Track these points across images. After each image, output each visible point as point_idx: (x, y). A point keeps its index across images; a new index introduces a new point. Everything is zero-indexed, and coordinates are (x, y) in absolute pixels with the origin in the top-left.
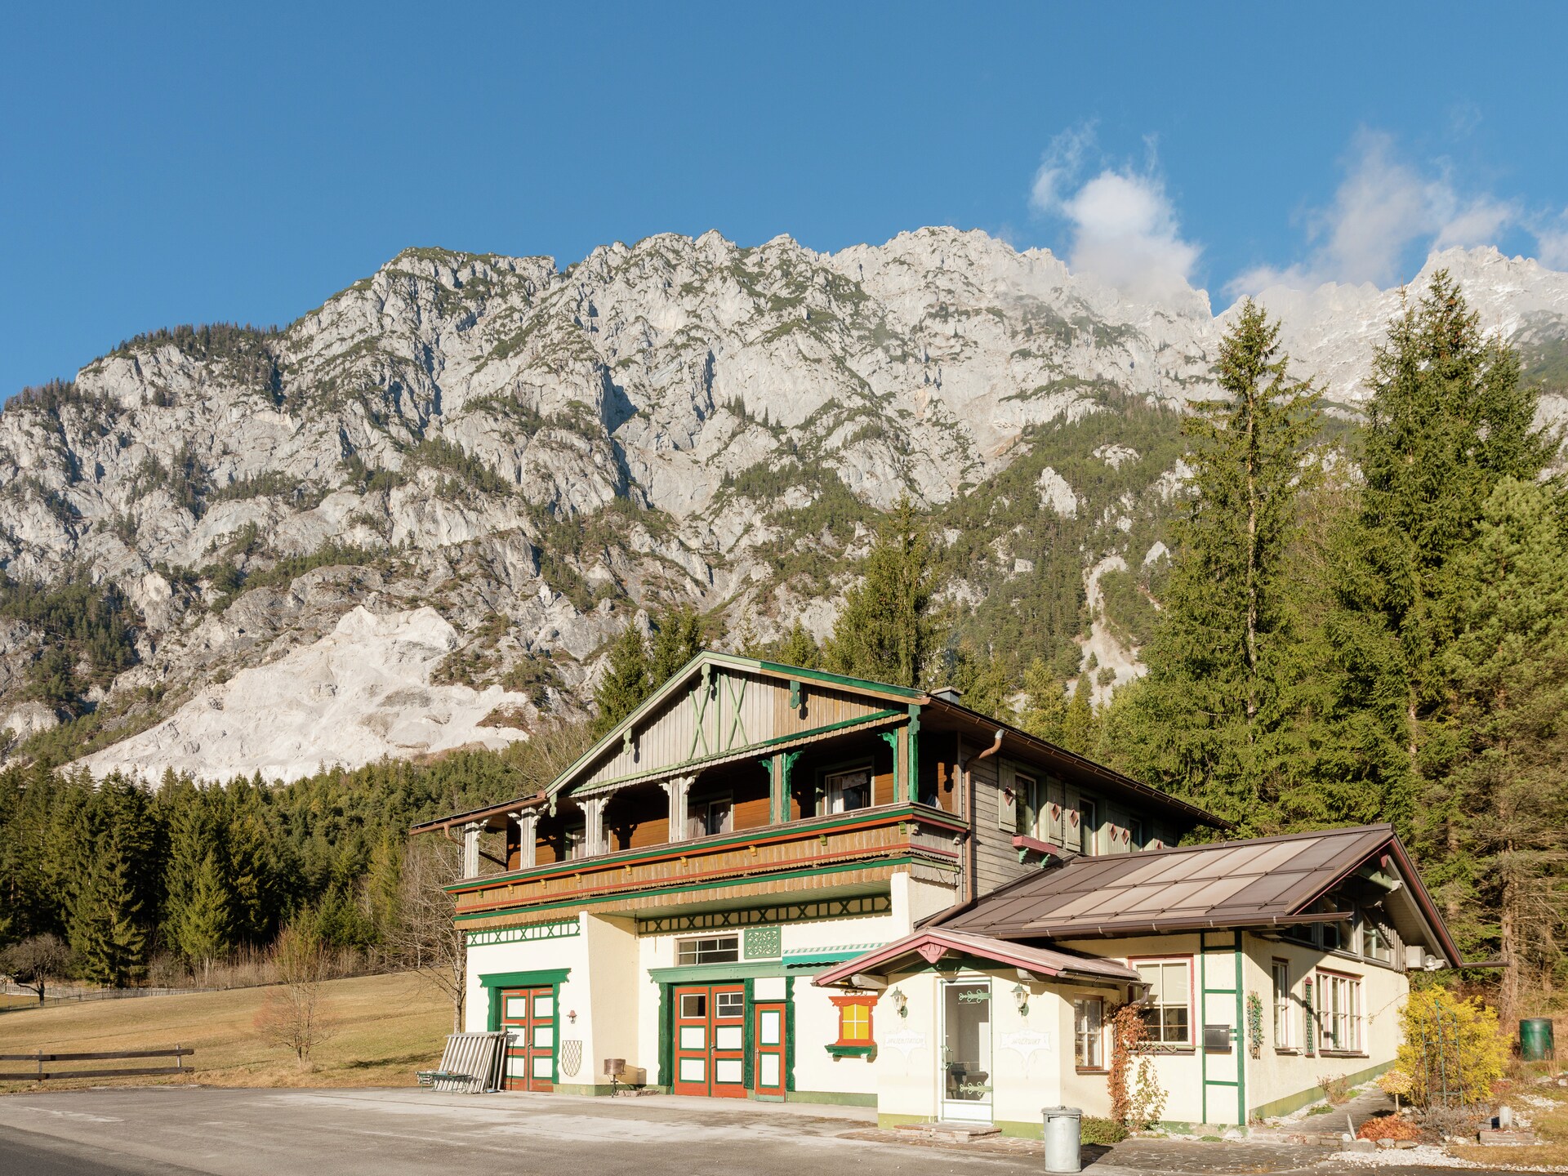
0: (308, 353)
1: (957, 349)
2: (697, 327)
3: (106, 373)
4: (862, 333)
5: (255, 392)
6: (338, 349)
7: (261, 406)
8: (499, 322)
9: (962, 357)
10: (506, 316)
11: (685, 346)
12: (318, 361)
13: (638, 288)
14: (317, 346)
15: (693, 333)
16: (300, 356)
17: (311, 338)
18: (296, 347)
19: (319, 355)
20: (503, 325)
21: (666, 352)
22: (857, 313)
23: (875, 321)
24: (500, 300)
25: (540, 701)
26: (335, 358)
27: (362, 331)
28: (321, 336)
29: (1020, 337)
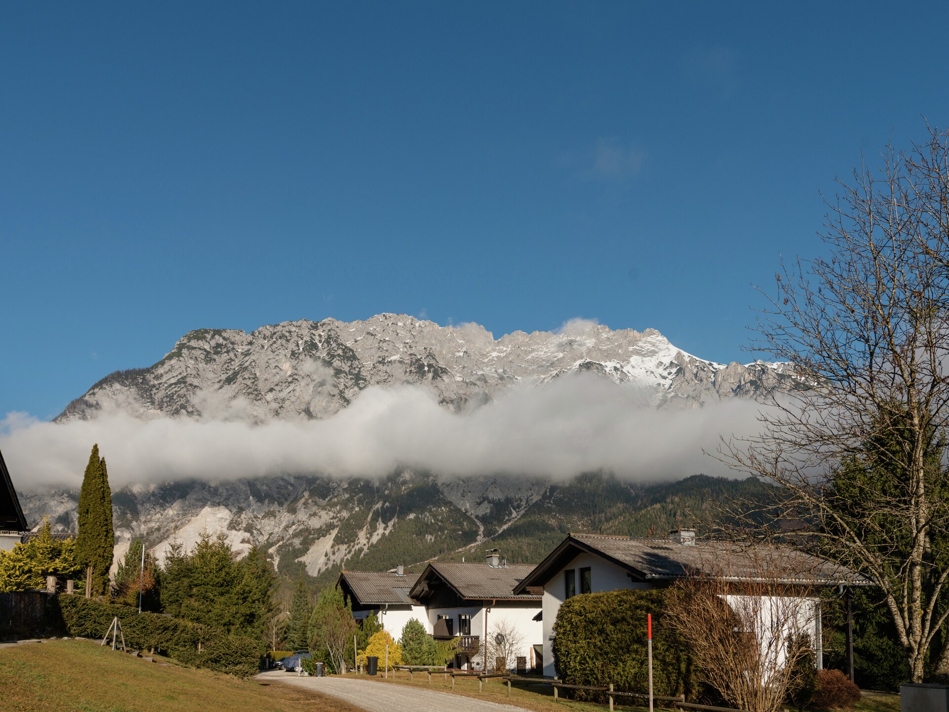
0: (161, 381)
1: (386, 377)
2: (296, 374)
3: (97, 395)
4: (351, 376)
5: (148, 402)
6: (173, 381)
7: (150, 407)
8: (227, 365)
9: (388, 380)
10: (229, 363)
11: (291, 382)
12: (166, 385)
13: (276, 353)
14: (164, 379)
15: (294, 377)
16: (159, 382)
17: (162, 375)
18: (157, 377)
19: (165, 383)
20: (228, 366)
21: (285, 384)
22: (351, 366)
23: (357, 369)
24: (226, 354)
25: (252, 534)
26: (171, 385)
27: (180, 374)
28: (166, 375)
29: (408, 374)
